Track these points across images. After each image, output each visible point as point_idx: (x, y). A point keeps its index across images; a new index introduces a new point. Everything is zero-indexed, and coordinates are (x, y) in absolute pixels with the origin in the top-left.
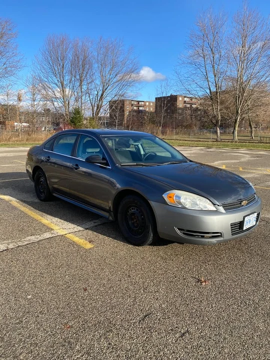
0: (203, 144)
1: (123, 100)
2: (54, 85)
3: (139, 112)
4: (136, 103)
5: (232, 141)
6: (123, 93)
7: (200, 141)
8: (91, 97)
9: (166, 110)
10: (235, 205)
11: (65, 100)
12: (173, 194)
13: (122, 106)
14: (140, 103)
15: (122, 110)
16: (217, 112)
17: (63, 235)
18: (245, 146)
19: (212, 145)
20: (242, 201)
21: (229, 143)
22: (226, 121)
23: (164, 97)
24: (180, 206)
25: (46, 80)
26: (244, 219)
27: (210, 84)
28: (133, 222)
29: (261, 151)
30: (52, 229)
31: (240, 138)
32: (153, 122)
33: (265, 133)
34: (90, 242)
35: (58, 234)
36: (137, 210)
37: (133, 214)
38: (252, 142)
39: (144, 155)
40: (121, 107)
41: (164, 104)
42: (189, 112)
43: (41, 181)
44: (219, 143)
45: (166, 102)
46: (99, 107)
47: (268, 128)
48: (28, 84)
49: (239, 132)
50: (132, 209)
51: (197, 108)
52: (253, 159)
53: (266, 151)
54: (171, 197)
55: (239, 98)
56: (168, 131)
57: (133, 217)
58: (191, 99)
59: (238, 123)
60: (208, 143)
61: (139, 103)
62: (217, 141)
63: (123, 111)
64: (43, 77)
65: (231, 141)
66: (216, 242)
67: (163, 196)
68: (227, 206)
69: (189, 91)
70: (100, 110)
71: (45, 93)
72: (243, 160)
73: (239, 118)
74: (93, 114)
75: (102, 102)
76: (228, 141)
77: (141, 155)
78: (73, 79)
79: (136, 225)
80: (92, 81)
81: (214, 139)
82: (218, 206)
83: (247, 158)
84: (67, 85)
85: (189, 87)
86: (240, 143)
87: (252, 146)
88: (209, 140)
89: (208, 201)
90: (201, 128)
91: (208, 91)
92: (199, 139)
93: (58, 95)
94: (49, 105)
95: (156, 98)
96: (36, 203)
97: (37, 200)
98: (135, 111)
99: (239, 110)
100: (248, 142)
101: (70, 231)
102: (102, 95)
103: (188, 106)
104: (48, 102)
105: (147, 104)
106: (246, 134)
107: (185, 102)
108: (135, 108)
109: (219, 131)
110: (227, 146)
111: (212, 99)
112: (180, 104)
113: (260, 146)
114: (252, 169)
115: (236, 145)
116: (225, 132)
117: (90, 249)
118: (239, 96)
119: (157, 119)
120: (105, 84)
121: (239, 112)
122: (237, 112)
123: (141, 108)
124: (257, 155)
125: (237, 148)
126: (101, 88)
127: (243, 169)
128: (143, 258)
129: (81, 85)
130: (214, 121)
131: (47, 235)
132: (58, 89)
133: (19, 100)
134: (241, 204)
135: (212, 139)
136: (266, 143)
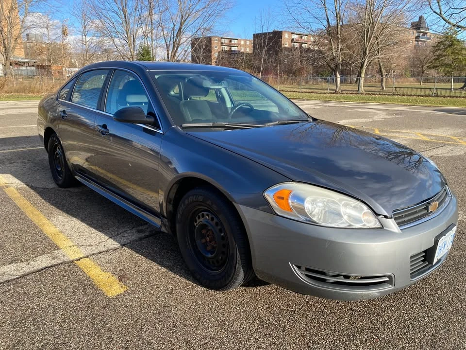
0: (317, 97)
1: (209, 37)
2: (114, 14)
3: (231, 53)
4: (227, 41)
5: (357, 92)
6: (209, 26)
7: (312, 92)
8: (165, 32)
9: (268, 51)
10: (416, 212)
11: (129, 36)
12: (287, 192)
13: (208, 44)
14: (233, 42)
15: (208, 50)
16: (337, 51)
17: (72, 262)
18: (375, 100)
19: (330, 98)
20: (429, 203)
21: (352, 96)
22: (347, 66)
23: (265, 34)
24: (302, 218)
25: (102, 6)
26: (436, 242)
27: (329, 12)
28: (204, 241)
29: (398, 105)
30: (57, 247)
31: (367, 89)
32: (251, 67)
33: (398, 82)
34: (120, 280)
35: (66, 259)
36: (212, 219)
37: (203, 226)
38: (384, 95)
39: (232, 109)
40: (207, 46)
41: (264, 42)
42: (298, 53)
43: (57, 154)
44: (339, 95)
45: (267, 41)
46: (176, 46)
47: (402, 75)
48: (76, 12)
49: (365, 80)
50: (203, 216)
51: (309, 49)
52: (390, 117)
53: (404, 105)
54: (282, 198)
55: (368, 32)
56: (270, 79)
57: (204, 232)
58: (301, 35)
59: (365, 67)
60: (324, 95)
61: (231, 41)
62: (336, 92)
63: (210, 51)
64: (97, 3)
65: (355, 92)
66: (377, 294)
67: (265, 194)
68: (402, 217)
69: (299, 23)
70: (177, 49)
71: (100, 25)
72: (376, 118)
73: (366, 61)
74: (168, 54)
75: (180, 39)
76: (351, 92)
77: (226, 108)
78: (140, 6)
79: (209, 248)
80: (167, 9)
81: (333, 90)
82: (386, 217)
83: (381, 116)
84: (131, 14)
85: (299, 17)
86: (367, 96)
87: (383, 99)
88: (326, 91)
89: (365, 207)
90: (315, 74)
91: (325, 23)
92: (312, 91)
93: (119, 28)
94: (107, 43)
95: (254, 35)
96: (49, 190)
97: (52, 185)
98: (226, 52)
99: (368, 49)
100: (378, 94)
101: (90, 251)
102: (180, 29)
103: (297, 45)
104: (105, 38)
105: (242, 42)
106: (373, 84)
107: (292, 40)
108: (226, 48)
109: (339, 80)
110: (350, 99)
111: (329, 34)
112: (286, 42)
113: (395, 99)
114: (393, 132)
115: (363, 99)
116: (346, 80)
117: (117, 297)
118: (368, 29)
119: (256, 63)
120: (184, 14)
121: (367, 52)
122: (365, 53)
123: (233, 49)
124: (395, 112)
125: (364, 103)
126: (179, 20)
127: (380, 131)
128: (222, 324)
129: (150, 15)
130: (333, 66)
131: (43, 262)
132: (120, 20)
133: (64, 33)
134: (427, 208)
135: (330, 89)
136: (404, 95)
